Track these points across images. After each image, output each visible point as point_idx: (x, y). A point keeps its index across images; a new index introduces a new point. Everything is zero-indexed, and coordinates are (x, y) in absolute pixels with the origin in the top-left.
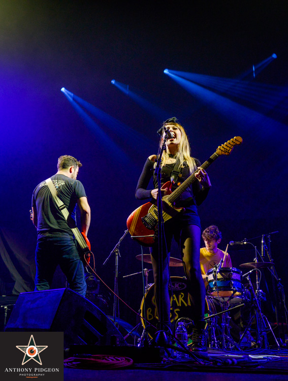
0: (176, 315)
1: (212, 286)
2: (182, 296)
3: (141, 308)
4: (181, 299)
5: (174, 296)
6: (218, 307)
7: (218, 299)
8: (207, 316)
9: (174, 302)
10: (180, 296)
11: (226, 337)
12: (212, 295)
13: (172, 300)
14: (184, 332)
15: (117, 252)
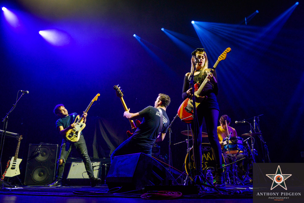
0: (206, 166)
1: (226, 148)
2: (209, 154)
3: (185, 162)
4: (208, 156)
5: (204, 154)
6: (230, 160)
7: (230, 155)
8: (224, 165)
9: (204, 158)
10: (208, 154)
11: (235, 178)
12: (226, 153)
13: (203, 157)
14: (211, 175)
15: (170, 130)
